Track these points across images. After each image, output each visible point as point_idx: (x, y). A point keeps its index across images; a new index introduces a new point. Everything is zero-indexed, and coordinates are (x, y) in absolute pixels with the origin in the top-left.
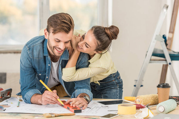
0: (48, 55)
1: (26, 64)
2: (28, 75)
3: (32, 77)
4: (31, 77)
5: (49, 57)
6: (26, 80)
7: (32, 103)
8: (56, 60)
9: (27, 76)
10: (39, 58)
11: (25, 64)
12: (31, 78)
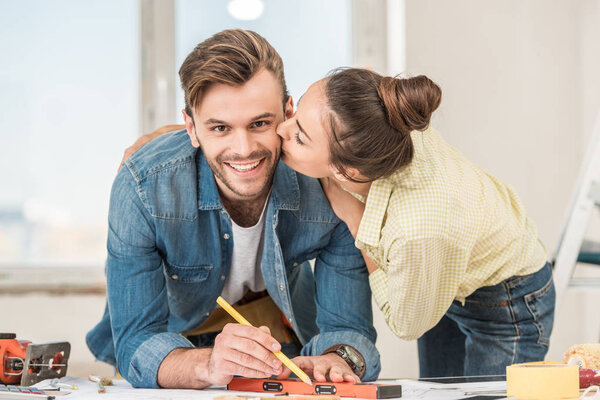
0: (220, 206)
1: (133, 232)
2: (141, 272)
3: (155, 279)
4: (153, 277)
5: (224, 211)
6: (133, 292)
7: (161, 387)
8: (249, 215)
9: (139, 277)
10: (177, 216)
11: (131, 236)
12: (151, 281)
